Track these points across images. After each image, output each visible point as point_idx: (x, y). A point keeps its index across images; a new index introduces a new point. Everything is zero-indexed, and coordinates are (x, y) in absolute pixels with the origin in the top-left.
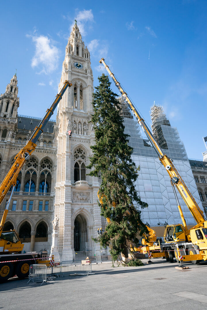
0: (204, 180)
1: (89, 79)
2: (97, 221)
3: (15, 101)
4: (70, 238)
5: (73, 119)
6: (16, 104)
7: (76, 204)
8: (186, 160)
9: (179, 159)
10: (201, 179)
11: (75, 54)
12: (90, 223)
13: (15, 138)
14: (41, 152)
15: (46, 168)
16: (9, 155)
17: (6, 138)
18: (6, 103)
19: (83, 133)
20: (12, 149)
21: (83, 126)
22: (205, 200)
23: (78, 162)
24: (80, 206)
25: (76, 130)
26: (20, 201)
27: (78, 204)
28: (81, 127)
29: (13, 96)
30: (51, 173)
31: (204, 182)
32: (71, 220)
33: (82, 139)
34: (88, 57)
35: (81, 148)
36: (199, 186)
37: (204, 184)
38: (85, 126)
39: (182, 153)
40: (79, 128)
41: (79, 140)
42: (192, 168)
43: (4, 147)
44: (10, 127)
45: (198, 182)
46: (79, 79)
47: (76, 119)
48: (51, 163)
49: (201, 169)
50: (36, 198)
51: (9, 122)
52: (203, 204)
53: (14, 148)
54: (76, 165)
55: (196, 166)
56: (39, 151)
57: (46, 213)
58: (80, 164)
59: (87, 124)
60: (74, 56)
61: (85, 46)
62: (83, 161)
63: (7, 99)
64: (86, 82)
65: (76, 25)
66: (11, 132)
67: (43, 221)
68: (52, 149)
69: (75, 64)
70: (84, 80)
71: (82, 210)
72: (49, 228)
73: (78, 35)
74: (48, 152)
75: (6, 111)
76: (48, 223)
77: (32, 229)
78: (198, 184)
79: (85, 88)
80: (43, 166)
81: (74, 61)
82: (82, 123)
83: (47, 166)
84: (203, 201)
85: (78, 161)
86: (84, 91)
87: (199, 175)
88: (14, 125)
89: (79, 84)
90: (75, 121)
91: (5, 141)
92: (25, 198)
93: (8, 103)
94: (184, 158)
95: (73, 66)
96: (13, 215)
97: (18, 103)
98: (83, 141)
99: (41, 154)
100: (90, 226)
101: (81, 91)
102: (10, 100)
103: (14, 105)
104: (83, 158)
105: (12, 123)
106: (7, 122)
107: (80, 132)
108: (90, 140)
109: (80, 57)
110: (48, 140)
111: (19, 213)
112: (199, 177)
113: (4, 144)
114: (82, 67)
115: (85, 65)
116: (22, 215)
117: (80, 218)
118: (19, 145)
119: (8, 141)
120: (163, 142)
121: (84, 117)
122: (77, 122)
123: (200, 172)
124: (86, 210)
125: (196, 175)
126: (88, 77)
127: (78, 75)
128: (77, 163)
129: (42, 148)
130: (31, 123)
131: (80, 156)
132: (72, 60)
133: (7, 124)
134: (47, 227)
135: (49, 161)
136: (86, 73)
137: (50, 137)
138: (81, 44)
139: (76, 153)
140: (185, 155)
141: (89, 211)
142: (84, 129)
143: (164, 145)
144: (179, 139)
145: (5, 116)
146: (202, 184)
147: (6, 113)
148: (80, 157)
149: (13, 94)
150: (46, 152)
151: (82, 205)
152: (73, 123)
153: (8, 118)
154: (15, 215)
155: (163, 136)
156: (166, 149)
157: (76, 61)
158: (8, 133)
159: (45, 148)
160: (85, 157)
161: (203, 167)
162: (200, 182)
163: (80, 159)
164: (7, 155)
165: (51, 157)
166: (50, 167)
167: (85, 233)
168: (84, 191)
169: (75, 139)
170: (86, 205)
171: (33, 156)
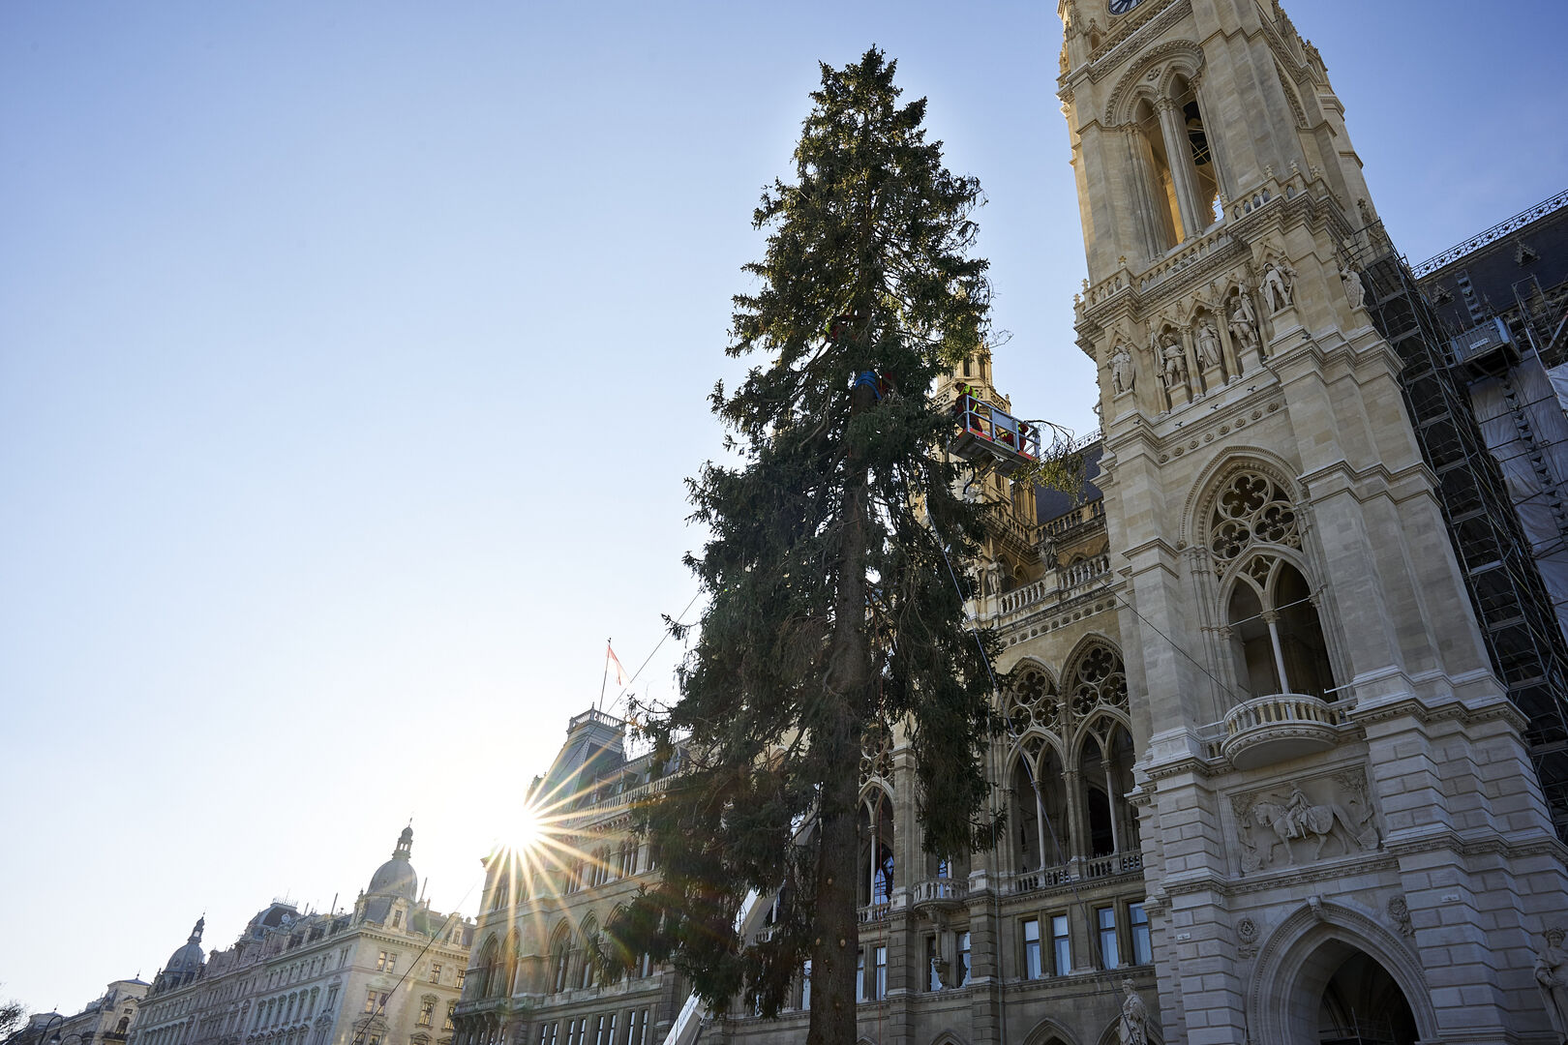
5: (1155, 323)
7: (1262, 885)
19: (1230, 366)
23: (1248, 578)
24: (1300, 892)
25: (1184, 376)
26: (1076, 916)
27: (1280, 882)
28: (1215, 336)
33: (1229, 411)
35: (1245, 473)
38: (1237, 315)
41: (1215, 432)
47: (1172, 312)
58: (1263, 580)
62: (1280, 552)
64: (1192, 36)
71: (1319, 918)
79: (1199, 74)
82: (1217, 307)
85: (1246, 570)
90: (1166, 329)
92: (1096, 894)
96: (1062, 1002)
98: (1238, 424)
104: (1276, 535)
107: (1214, 375)
118: (1019, 618)
121: (1215, 264)
122: (1184, 323)
124: (1351, 914)
128: (1240, 584)
131: (1250, 527)
139: (1221, 526)
141: (1386, 921)
142: (1239, 335)
148: (1252, 534)
151: (1310, 877)
154: (1069, 1002)
160: (1288, 518)
163: (1254, 547)
168: (1313, 768)
169: (1186, 443)
170: (1347, 871)
171: (1089, 641)
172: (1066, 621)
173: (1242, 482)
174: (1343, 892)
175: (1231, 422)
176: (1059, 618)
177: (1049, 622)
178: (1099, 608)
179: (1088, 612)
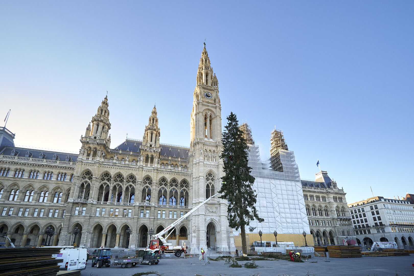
0: (313, 198)
1: (218, 109)
2: (223, 228)
3: (157, 131)
4: (204, 238)
5: (205, 148)
6: (158, 134)
7: (208, 216)
8: (298, 181)
9: (292, 181)
10: (310, 197)
11: (205, 84)
12: (218, 229)
13: (160, 163)
14: (180, 175)
15: (184, 188)
16: (157, 178)
17: (153, 164)
18: (150, 134)
19: (212, 159)
20: (158, 172)
21: (212, 153)
22: (311, 215)
23: (209, 184)
25: (207, 157)
26: (167, 212)
27: (209, 216)
28: (211, 155)
29: (155, 127)
30: (188, 191)
31: (312, 200)
32: (205, 226)
33: (212, 165)
34: (216, 85)
36: (307, 203)
37: (312, 202)
38: (214, 154)
39: (296, 175)
40: (209, 156)
41: (209, 166)
42: (303, 187)
43: (153, 171)
44: (156, 155)
45: (307, 200)
46: (209, 109)
47: (207, 148)
48: (188, 184)
49: (312, 188)
50: (178, 210)
51: (154, 151)
52: (308, 218)
53: (160, 172)
54: (208, 186)
55: (307, 186)
56: (178, 174)
57: (186, 221)
58: (210, 185)
59: (216, 152)
60: (204, 85)
61: (214, 73)
62: (213, 183)
63: (151, 131)
64: (215, 112)
65: (205, 49)
66: (156, 159)
67: (184, 226)
68: (188, 173)
69: (205, 94)
70: (213, 110)
71: (212, 220)
72: (188, 231)
73: (208, 61)
74: (185, 175)
75: (151, 141)
76: (187, 227)
77: (177, 231)
78: (306, 201)
79: (214, 118)
80: (182, 186)
81: (204, 91)
82: (212, 151)
83: (185, 186)
84: (309, 215)
86: (213, 121)
87: (309, 194)
88: (158, 153)
89: (209, 114)
90: (206, 150)
91: (153, 167)
93: (152, 134)
94: (297, 179)
95: (203, 97)
97: (159, 133)
98: (212, 167)
99: (180, 176)
100: (218, 231)
101: (210, 121)
102: (153, 131)
103: (156, 136)
104: (213, 181)
105: (157, 152)
106: (153, 151)
107: (210, 159)
108: (218, 166)
109: (210, 87)
110: (184, 165)
111: (167, 220)
112: (309, 195)
113: (153, 169)
114: (211, 97)
115: (214, 95)
116: (170, 222)
117: (210, 225)
118: (163, 170)
119: (155, 166)
120: (279, 165)
121: (213, 146)
122: (208, 150)
123: (310, 191)
124: (215, 220)
125: (306, 193)
126: (217, 107)
127: (208, 106)
129: (181, 172)
130: (170, 150)
131: (210, 179)
132: (202, 90)
133: (153, 152)
134: (187, 230)
135: (186, 182)
136: (214, 103)
137: (185, 162)
138: (210, 71)
139: (207, 177)
140: (298, 177)
141: (218, 221)
143: (280, 168)
144: (294, 162)
145: (151, 146)
146: (310, 202)
147: (151, 143)
149: (155, 125)
150: (183, 175)
151: (212, 216)
152: (205, 152)
153: (153, 148)
155: (280, 160)
156: (281, 171)
157: (206, 91)
158: (154, 160)
159: (183, 172)
160: (214, 180)
161: (313, 187)
162: (309, 200)
163: (210, 181)
164: (155, 178)
165: (188, 179)
166: (187, 186)
167: (214, 235)
168: (214, 206)
169: (206, 165)
170: (215, 216)
171: (174, 178)
172: (171, 174)
173: (210, 173)
174: (214, 218)
175: (211, 166)
176: (170, 173)
177: (168, 173)
178: (176, 174)
179: (175, 174)
